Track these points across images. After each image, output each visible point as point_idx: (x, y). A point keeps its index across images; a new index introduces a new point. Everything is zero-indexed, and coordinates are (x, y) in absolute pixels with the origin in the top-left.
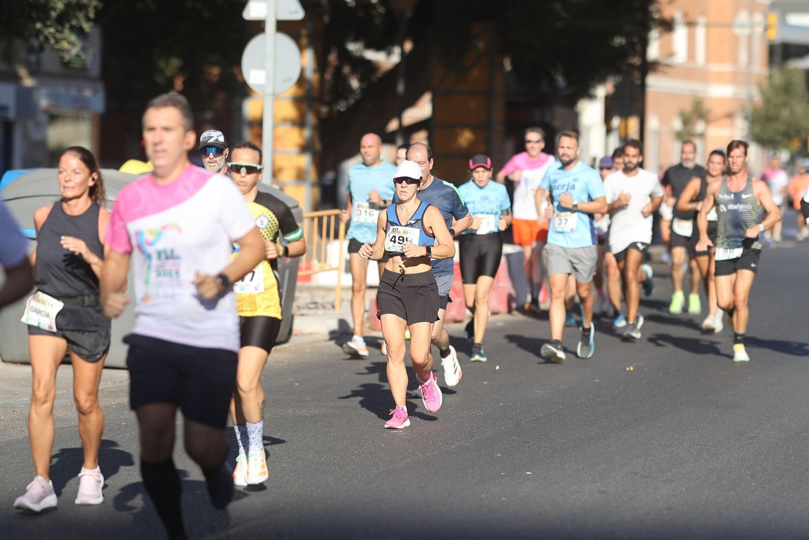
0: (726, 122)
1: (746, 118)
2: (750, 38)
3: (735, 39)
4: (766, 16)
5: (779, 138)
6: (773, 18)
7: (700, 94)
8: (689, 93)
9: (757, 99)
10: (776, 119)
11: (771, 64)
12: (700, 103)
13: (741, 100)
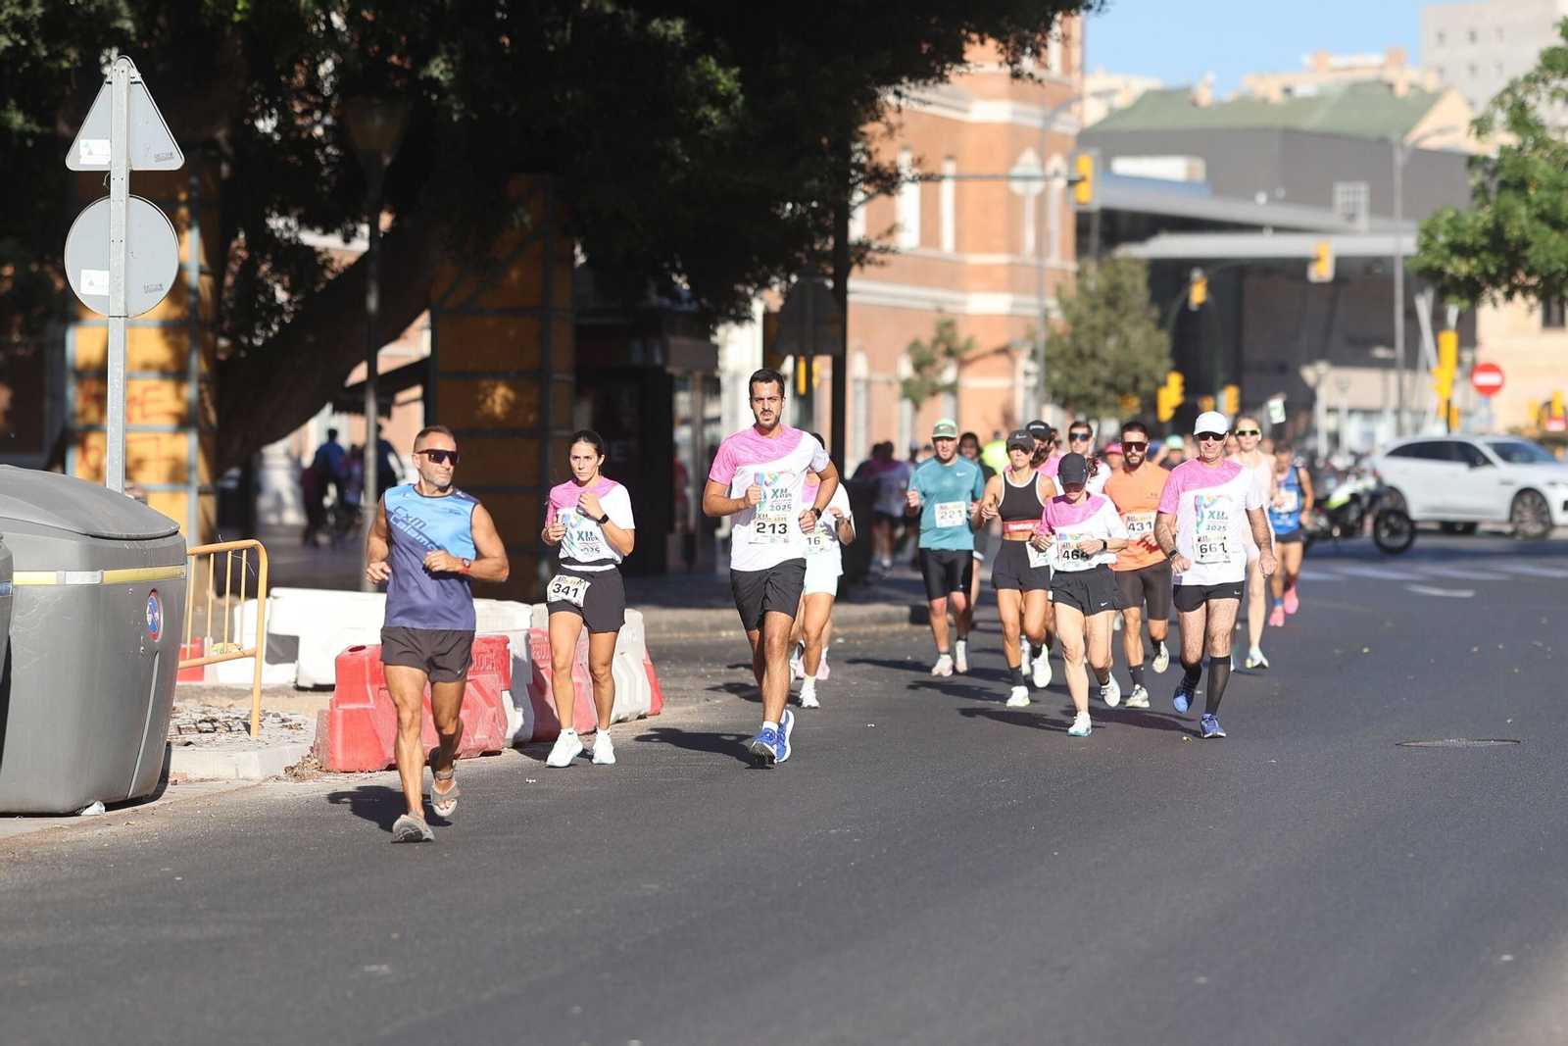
0: (1002, 361)
1: (1034, 355)
2: (1042, 199)
3: (1014, 201)
4: (1071, 160)
5: (1098, 391)
6: (1086, 164)
7: (948, 308)
8: (928, 306)
9: (1056, 315)
10: (1094, 356)
11: (1081, 249)
12: (949, 325)
13: (1025, 317)
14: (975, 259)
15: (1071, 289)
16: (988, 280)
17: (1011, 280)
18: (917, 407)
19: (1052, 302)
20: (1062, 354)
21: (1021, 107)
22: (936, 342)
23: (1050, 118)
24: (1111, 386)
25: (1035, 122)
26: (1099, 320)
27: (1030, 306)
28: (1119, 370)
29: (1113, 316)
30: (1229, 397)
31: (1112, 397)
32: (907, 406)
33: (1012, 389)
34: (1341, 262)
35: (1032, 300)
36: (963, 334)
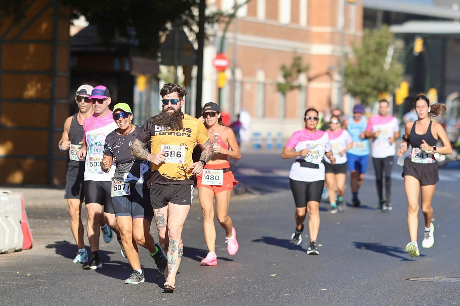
1: (340, 73)
5: (368, 90)
7: (298, 51)
9: (352, 56)
10: (367, 74)
12: (299, 59)
13: (336, 56)
14: (316, 29)
15: (359, 44)
16: (321, 39)
17: (332, 39)
18: (284, 95)
19: (348, 49)
20: (353, 73)
22: (293, 66)
24: (375, 88)
26: (370, 58)
27: (338, 51)
28: (379, 81)
29: (377, 57)
30: (432, 95)
31: (375, 93)
33: (330, 89)
36: (304, 63)
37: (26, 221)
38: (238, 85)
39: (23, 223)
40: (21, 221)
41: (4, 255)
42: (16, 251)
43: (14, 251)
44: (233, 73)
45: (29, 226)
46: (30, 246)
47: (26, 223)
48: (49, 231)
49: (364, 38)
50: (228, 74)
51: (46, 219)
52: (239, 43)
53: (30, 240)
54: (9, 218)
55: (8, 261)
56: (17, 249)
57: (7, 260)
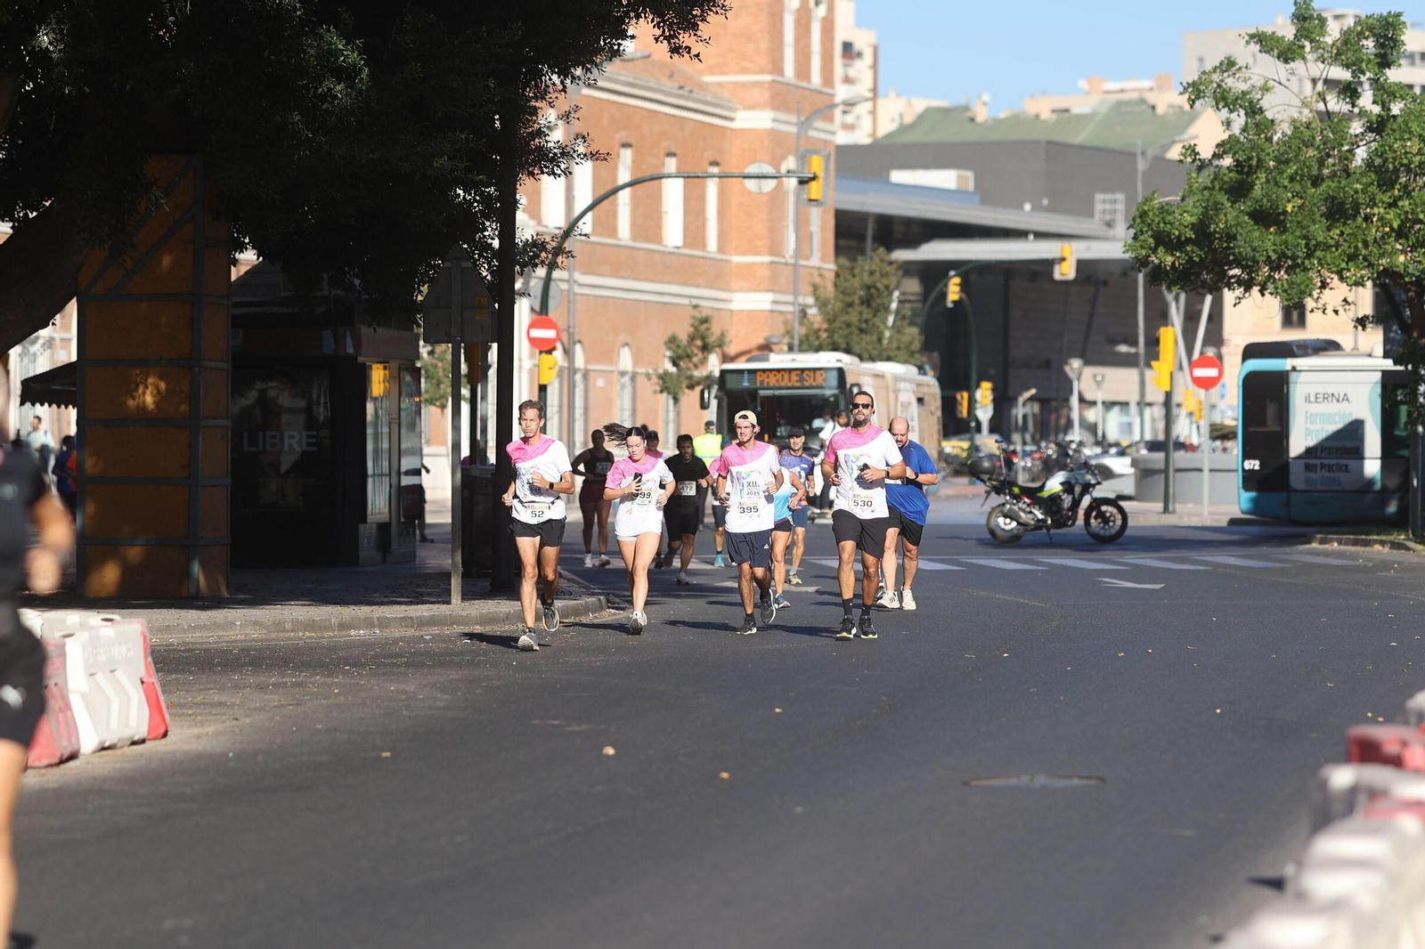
7: (702, 303)
8: (686, 301)
9: (813, 311)
11: (839, 251)
12: (705, 321)
13: (782, 313)
14: (736, 259)
16: (750, 279)
17: (772, 280)
18: (676, 400)
19: (810, 300)
21: (782, 116)
22: (692, 339)
23: (804, 125)
25: (794, 129)
26: (853, 317)
27: (788, 303)
29: (867, 314)
30: (984, 393)
32: (665, 400)
34: (1082, 265)
35: (790, 298)
37: (154, 679)
38: (578, 377)
39: (148, 683)
40: (144, 680)
41: (110, 752)
42: (134, 743)
43: (129, 743)
44: (568, 352)
45: (159, 689)
46: (162, 731)
47: (153, 684)
48: (199, 699)
49: (837, 275)
50: (558, 354)
51: (191, 673)
52: (578, 290)
53: (164, 720)
54: (118, 673)
55: (118, 765)
56: (136, 738)
57: (116, 763)
